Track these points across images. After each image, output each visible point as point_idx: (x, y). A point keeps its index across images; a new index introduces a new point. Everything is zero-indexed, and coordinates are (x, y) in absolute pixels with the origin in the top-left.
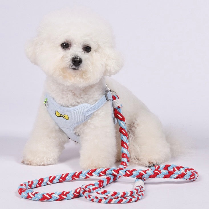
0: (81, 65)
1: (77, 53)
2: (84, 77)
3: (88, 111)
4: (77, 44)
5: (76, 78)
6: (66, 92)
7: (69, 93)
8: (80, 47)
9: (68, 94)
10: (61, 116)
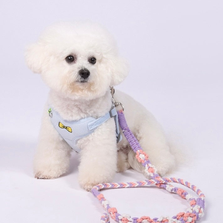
0: (89, 77)
1: (84, 65)
2: (92, 89)
3: (92, 125)
4: (82, 56)
5: (84, 91)
6: (72, 107)
7: (75, 108)
8: (85, 60)
9: (73, 109)
10: (64, 128)
